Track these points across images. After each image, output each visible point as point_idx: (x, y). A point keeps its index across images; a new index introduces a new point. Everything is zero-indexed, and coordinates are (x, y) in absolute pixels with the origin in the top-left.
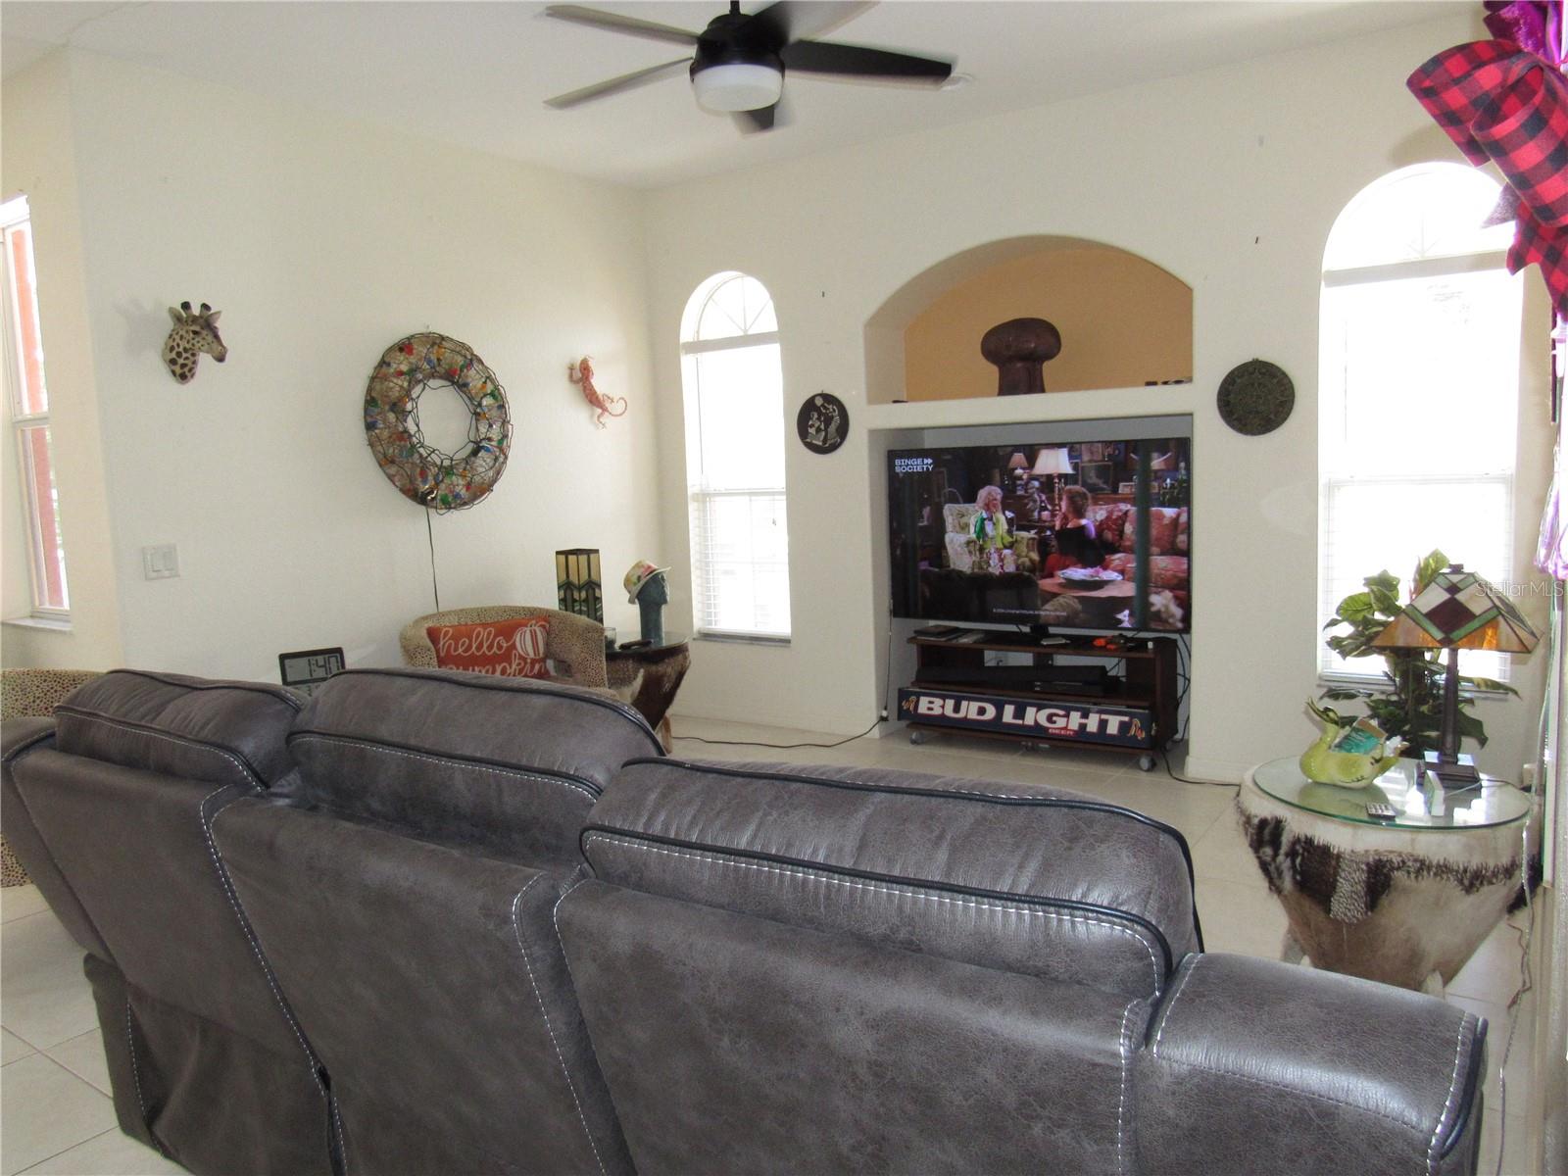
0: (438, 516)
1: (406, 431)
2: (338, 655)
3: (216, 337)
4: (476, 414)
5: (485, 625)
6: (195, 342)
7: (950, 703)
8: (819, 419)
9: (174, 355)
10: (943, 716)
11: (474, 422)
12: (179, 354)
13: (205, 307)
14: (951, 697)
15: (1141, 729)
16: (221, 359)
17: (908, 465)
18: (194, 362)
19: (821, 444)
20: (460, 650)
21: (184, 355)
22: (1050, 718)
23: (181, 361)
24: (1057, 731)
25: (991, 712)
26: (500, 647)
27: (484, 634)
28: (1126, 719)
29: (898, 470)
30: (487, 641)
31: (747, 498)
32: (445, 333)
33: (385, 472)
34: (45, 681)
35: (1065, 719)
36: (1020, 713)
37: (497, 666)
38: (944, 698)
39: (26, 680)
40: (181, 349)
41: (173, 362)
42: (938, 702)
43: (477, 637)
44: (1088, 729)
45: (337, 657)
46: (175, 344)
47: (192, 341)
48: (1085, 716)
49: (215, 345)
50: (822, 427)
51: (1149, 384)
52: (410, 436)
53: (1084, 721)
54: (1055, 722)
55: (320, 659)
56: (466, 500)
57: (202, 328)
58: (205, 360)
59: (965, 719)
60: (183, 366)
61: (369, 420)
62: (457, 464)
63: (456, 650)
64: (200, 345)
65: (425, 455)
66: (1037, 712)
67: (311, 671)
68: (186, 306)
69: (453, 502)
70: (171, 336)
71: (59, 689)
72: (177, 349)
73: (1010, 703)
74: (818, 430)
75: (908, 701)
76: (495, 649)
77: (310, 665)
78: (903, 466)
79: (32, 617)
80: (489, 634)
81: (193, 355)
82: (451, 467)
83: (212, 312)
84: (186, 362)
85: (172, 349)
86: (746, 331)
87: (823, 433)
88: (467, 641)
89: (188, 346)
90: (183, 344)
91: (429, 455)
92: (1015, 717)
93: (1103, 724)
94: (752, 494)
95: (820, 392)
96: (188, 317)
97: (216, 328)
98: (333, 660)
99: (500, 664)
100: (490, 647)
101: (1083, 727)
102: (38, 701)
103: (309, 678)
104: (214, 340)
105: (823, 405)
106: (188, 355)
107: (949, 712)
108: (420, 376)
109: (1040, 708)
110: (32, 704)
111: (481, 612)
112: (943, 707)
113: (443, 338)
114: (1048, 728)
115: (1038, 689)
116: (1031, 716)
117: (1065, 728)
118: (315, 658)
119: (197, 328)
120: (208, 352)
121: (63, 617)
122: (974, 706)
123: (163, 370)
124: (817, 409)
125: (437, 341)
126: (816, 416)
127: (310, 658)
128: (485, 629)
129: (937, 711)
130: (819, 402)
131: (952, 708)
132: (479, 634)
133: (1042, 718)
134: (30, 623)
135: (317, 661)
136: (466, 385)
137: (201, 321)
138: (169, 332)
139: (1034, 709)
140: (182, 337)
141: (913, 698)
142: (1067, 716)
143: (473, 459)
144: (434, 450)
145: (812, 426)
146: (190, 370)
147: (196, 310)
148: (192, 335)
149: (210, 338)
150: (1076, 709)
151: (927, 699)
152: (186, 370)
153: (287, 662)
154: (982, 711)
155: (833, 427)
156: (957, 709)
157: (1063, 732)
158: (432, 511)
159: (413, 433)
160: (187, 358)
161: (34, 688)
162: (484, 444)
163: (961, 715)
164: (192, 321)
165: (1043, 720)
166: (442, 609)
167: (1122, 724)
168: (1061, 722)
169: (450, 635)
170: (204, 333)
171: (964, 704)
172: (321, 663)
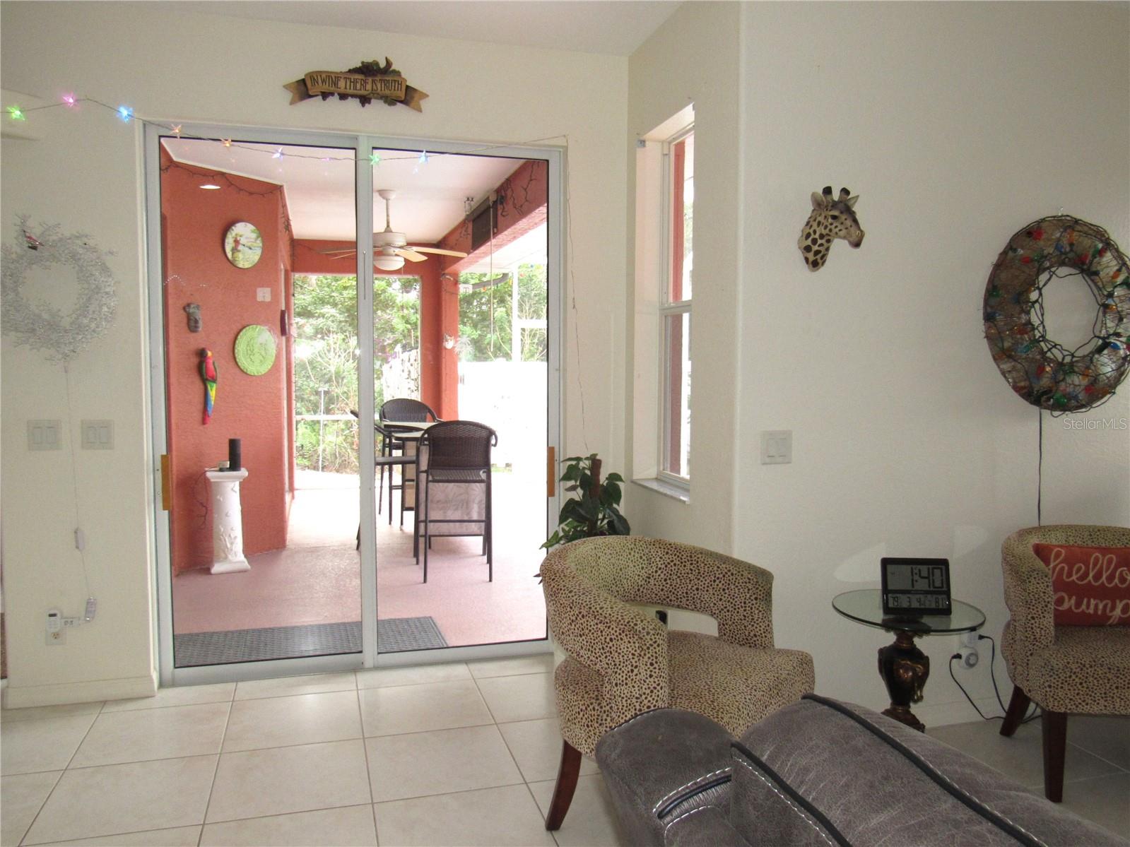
0: (1052, 418)
1: (1029, 322)
2: (943, 567)
3: (855, 221)
4: (1106, 307)
5: (1105, 551)
6: (833, 227)
9: (809, 242)
11: (1101, 314)
12: (814, 241)
13: (845, 191)
16: (857, 245)
18: (827, 249)
20: (1074, 577)
21: (820, 242)
23: (816, 248)
26: (1123, 580)
27: (1103, 561)
30: (1107, 571)
32: (1078, 217)
33: (999, 367)
34: (667, 553)
37: (1118, 601)
39: (652, 551)
40: (817, 236)
41: (808, 249)
43: (1095, 565)
45: (941, 569)
46: (811, 231)
47: (829, 227)
49: (853, 230)
52: (1033, 329)
55: (924, 569)
56: (1084, 403)
57: (842, 213)
58: (839, 247)
60: (817, 253)
61: (989, 310)
62: (1077, 361)
63: (1070, 575)
64: (837, 229)
65: (1045, 349)
67: (913, 580)
68: (828, 191)
69: (1066, 404)
70: (808, 223)
71: (678, 563)
72: (813, 236)
76: (1116, 580)
77: (912, 575)
79: (657, 479)
80: (1110, 561)
81: (828, 241)
82: (1072, 364)
83: (850, 197)
84: (820, 248)
85: (808, 236)
88: (1083, 567)
89: (824, 232)
90: (820, 230)
91: (1050, 350)
96: (828, 202)
97: (854, 212)
98: (937, 572)
99: (1121, 601)
100: (1111, 578)
102: (659, 572)
103: (911, 588)
104: (853, 224)
106: (823, 241)
108: (1047, 264)
110: (654, 574)
111: (1094, 531)
113: (1076, 221)
118: (919, 567)
119: (836, 213)
120: (844, 238)
121: (683, 486)
123: (799, 256)
125: (1070, 224)
127: (914, 567)
128: (1104, 556)
132: (1097, 560)
134: (655, 486)
135: (920, 570)
136: (1096, 273)
137: (841, 206)
138: (806, 220)
140: (819, 224)
143: (1096, 356)
144: (1056, 345)
146: (822, 257)
147: (836, 195)
148: (830, 220)
149: (849, 223)
152: (819, 257)
153: (890, 568)
158: (1046, 413)
159: (1036, 325)
160: (821, 245)
161: (658, 559)
162: (1112, 340)
164: (832, 206)
166: (1045, 522)
169: (1061, 558)
170: (843, 217)
172: (925, 573)
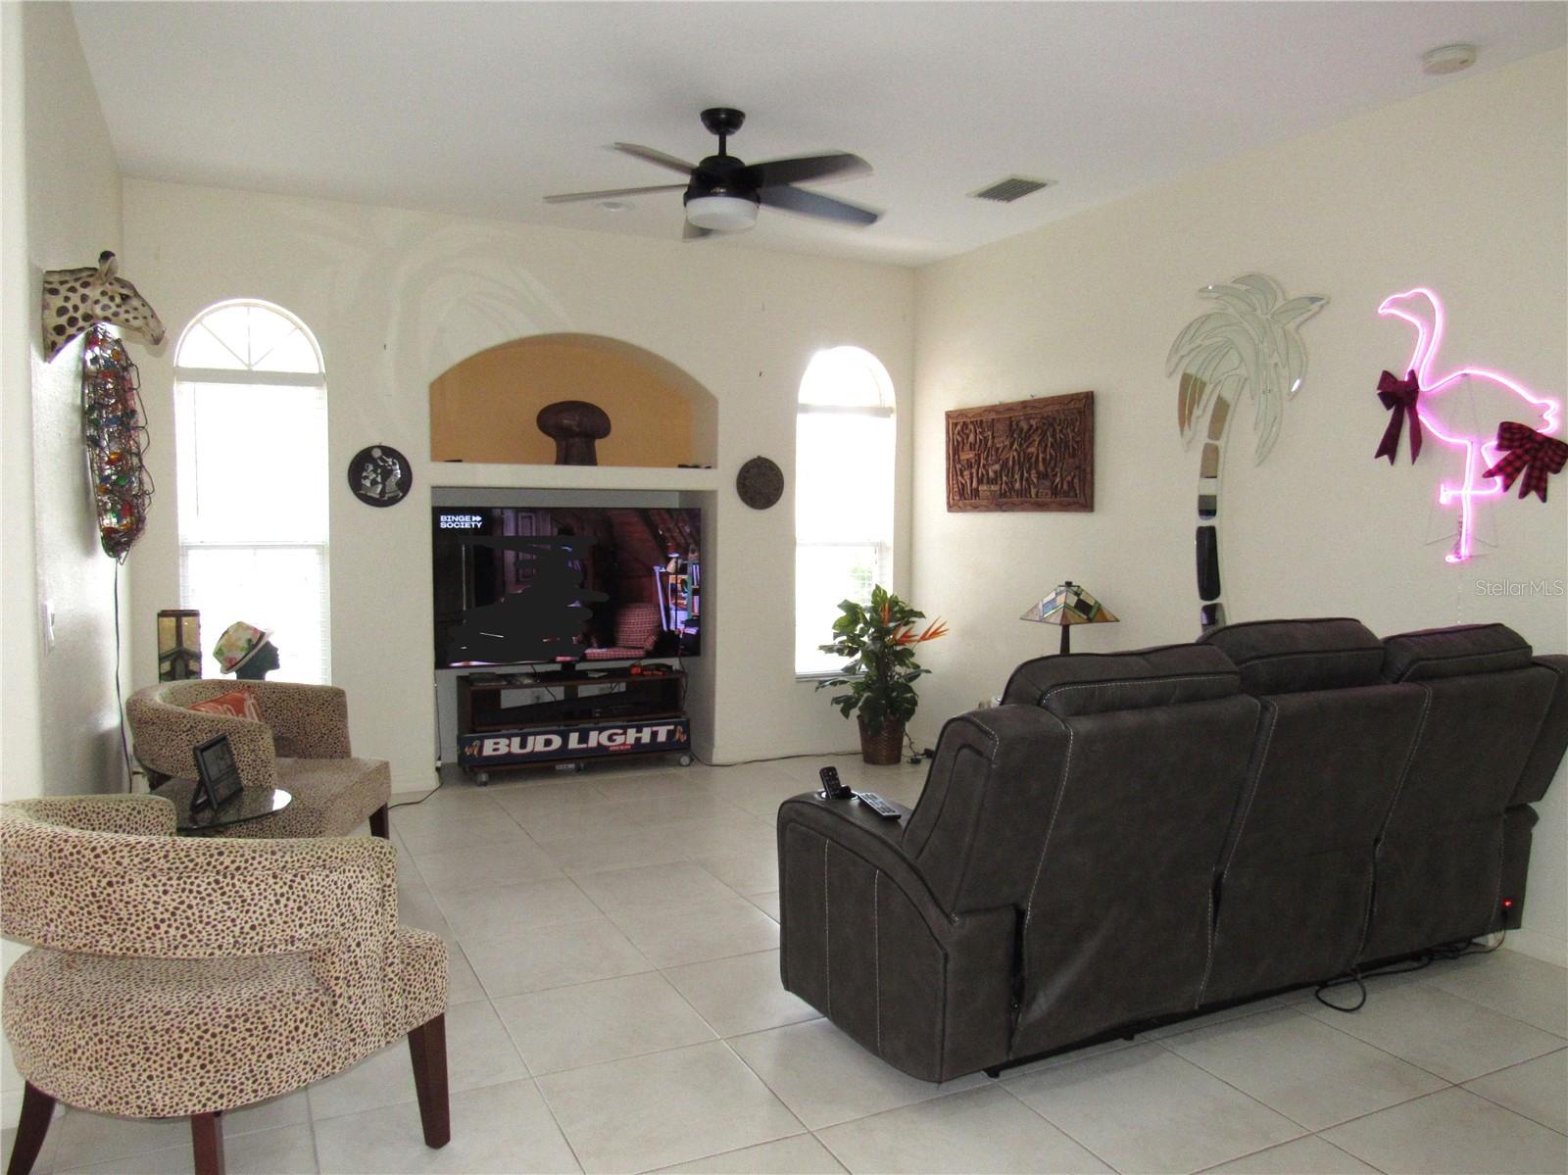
7: (516, 741)
8: (375, 471)
9: (64, 321)
10: (509, 754)
12: (72, 322)
14: (516, 735)
15: (683, 733)
17: (455, 521)
19: (378, 496)
22: (610, 738)
24: (617, 748)
25: (557, 741)
28: (672, 727)
29: (443, 525)
31: (251, 551)
35: (623, 736)
36: (583, 739)
38: (509, 737)
41: (59, 330)
42: (504, 742)
44: (643, 741)
46: (69, 305)
47: (115, 309)
48: (639, 731)
50: (379, 479)
51: (680, 466)
53: (639, 735)
54: (614, 741)
59: (532, 753)
66: (599, 734)
73: (574, 731)
74: (374, 483)
75: (471, 746)
78: (446, 522)
85: (63, 312)
86: (249, 365)
87: (380, 487)
92: (580, 742)
93: (654, 735)
94: (255, 547)
95: (378, 444)
101: (638, 740)
105: (381, 458)
107: (516, 749)
109: (601, 730)
112: (509, 746)
114: (609, 747)
115: (597, 715)
116: (594, 739)
117: (624, 744)
122: (541, 739)
124: (373, 461)
126: (371, 467)
129: (503, 750)
130: (377, 453)
131: (518, 745)
133: (604, 739)
139: (597, 733)
140: (84, 297)
141: (477, 743)
142: (625, 733)
145: (366, 478)
148: (118, 300)
150: (632, 727)
151: (492, 741)
154: (548, 743)
155: (392, 482)
156: (523, 745)
157: (622, 748)
163: (529, 749)
165: (604, 741)
167: (669, 732)
168: (619, 740)
171: (531, 739)
